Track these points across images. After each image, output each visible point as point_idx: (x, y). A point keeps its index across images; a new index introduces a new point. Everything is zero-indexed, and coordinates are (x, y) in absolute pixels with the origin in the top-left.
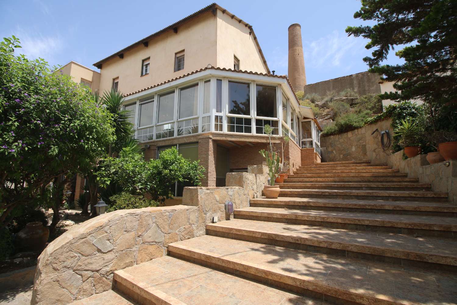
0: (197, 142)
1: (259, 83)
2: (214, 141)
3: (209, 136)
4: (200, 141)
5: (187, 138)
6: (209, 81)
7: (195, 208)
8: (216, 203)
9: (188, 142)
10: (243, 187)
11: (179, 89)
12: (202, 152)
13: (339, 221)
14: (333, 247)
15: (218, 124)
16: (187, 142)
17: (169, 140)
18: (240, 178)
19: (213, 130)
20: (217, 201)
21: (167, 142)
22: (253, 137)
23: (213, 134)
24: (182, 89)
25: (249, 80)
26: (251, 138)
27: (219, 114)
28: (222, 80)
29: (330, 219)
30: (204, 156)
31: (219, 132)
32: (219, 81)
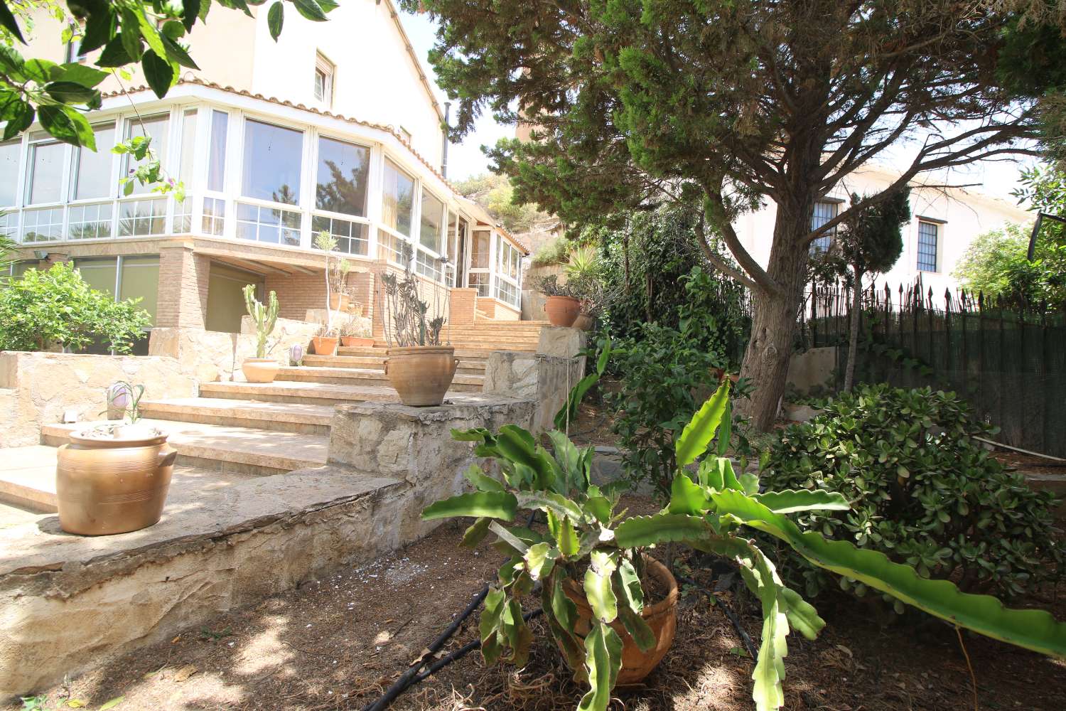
0: (157, 256)
1: (325, 133)
2: (200, 257)
3: (183, 243)
4: (163, 253)
5: (140, 244)
6: (194, 112)
7: (10, 391)
8: (78, 385)
9: (142, 252)
10: (177, 358)
11: (126, 119)
12: (167, 279)
13: (292, 420)
14: (206, 455)
15: (210, 219)
16: (138, 252)
17: (99, 244)
18: (174, 338)
19: (197, 230)
20: (81, 382)
21: (94, 248)
22: (300, 254)
23: (196, 240)
24: (135, 121)
25: (302, 124)
26: (297, 257)
27: (215, 195)
28: (229, 116)
29: (280, 417)
30: (172, 289)
31: (212, 236)
32: (221, 115)
